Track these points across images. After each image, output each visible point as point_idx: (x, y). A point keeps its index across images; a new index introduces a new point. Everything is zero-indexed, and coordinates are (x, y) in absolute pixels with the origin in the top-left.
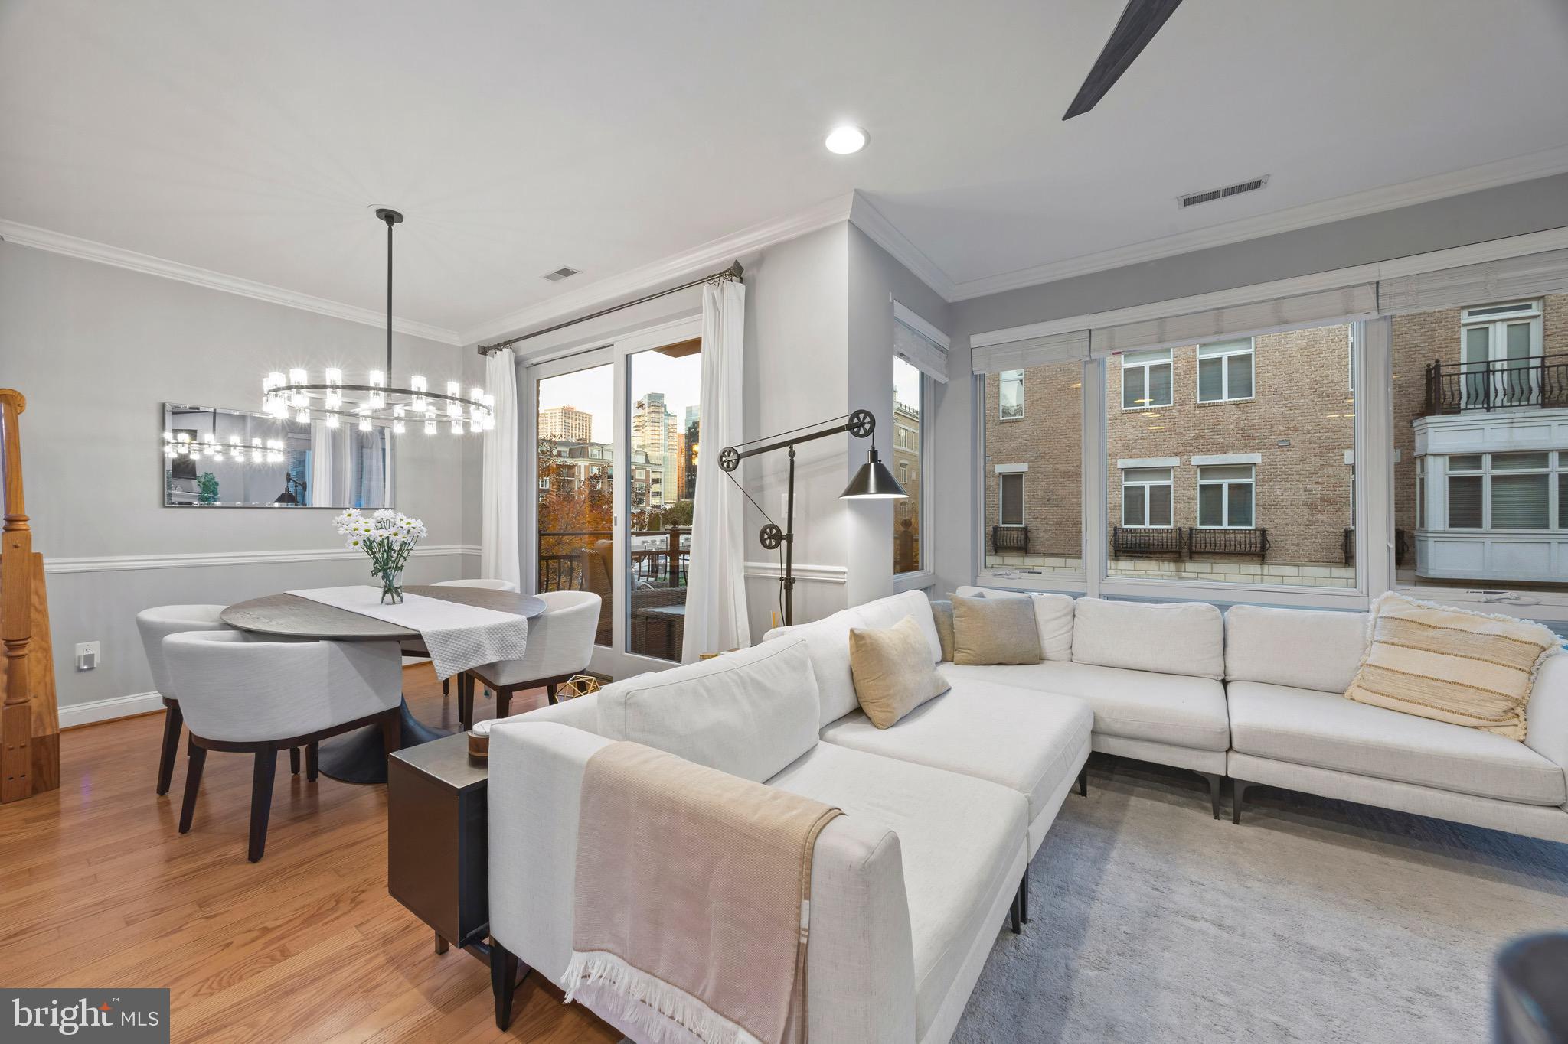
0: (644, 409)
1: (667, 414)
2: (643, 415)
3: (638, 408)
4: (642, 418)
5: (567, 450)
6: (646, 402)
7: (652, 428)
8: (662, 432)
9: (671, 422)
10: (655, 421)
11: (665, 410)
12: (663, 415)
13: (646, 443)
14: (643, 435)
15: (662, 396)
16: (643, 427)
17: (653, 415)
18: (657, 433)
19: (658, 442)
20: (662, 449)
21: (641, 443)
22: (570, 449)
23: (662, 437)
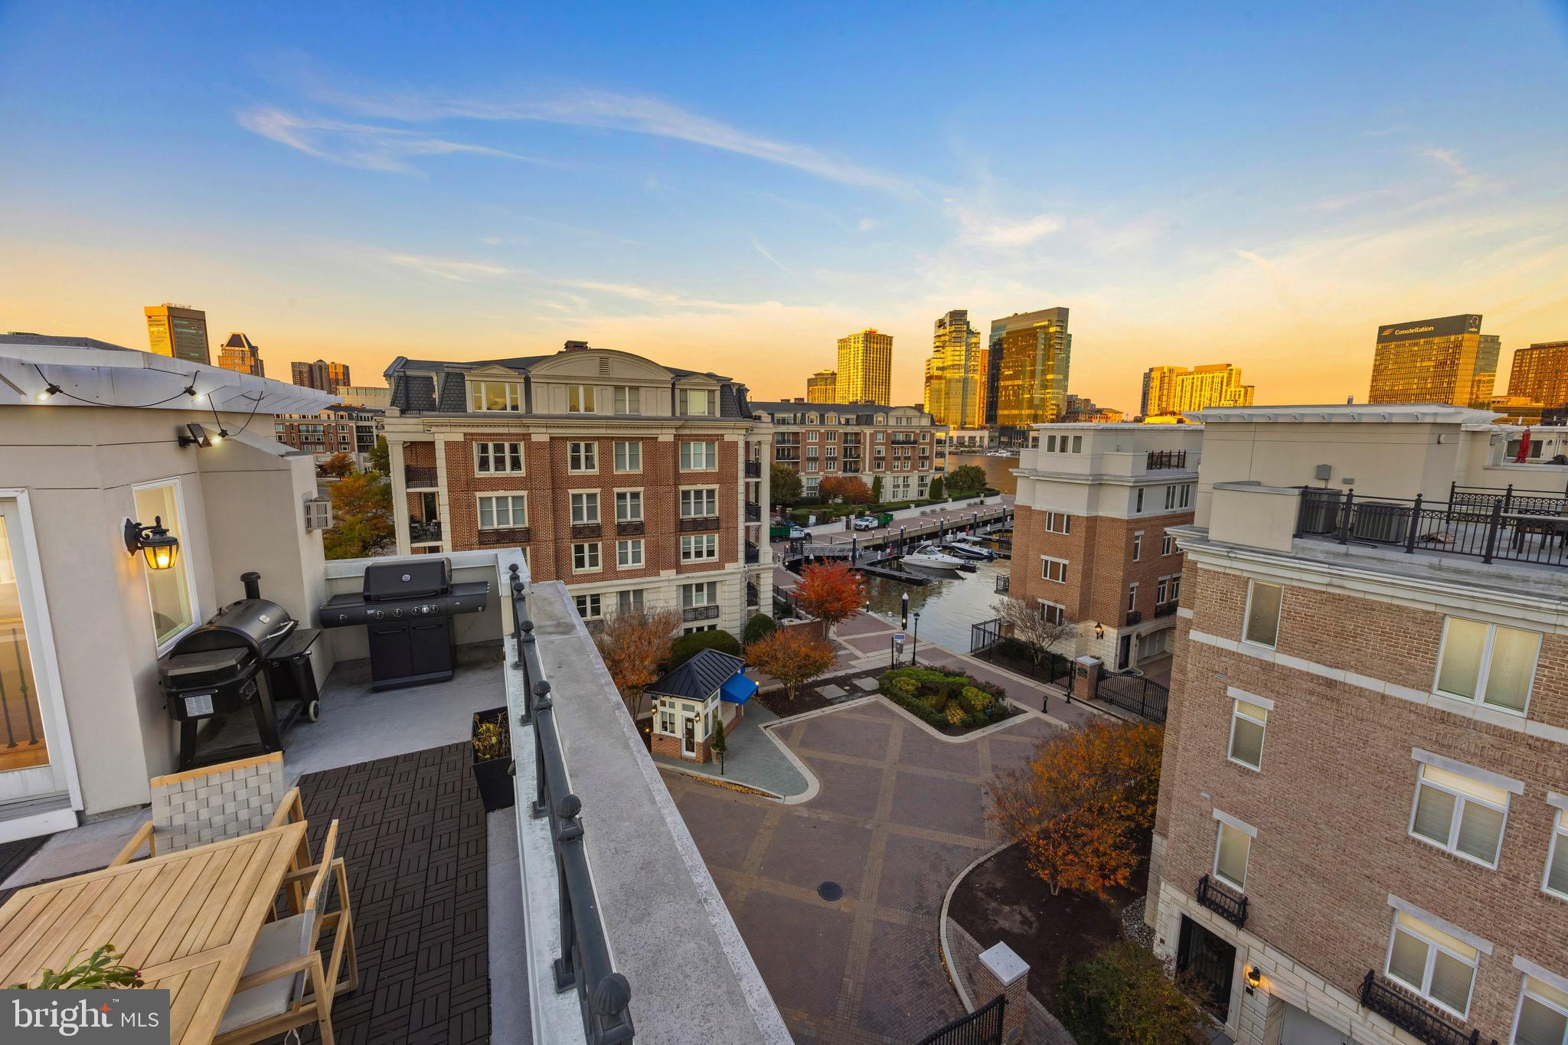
0: (945, 328)
1: (970, 333)
2: (944, 335)
3: (939, 327)
4: (943, 338)
5: (855, 417)
6: (947, 321)
7: (952, 348)
8: (963, 353)
9: (974, 340)
10: (956, 340)
11: (968, 327)
12: (965, 334)
13: (946, 364)
14: (943, 356)
15: (964, 313)
16: (943, 347)
17: (954, 335)
18: (958, 353)
19: (958, 363)
20: (963, 370)
21: (940, 365)
22: (858, 416)
23: (963, 358)
